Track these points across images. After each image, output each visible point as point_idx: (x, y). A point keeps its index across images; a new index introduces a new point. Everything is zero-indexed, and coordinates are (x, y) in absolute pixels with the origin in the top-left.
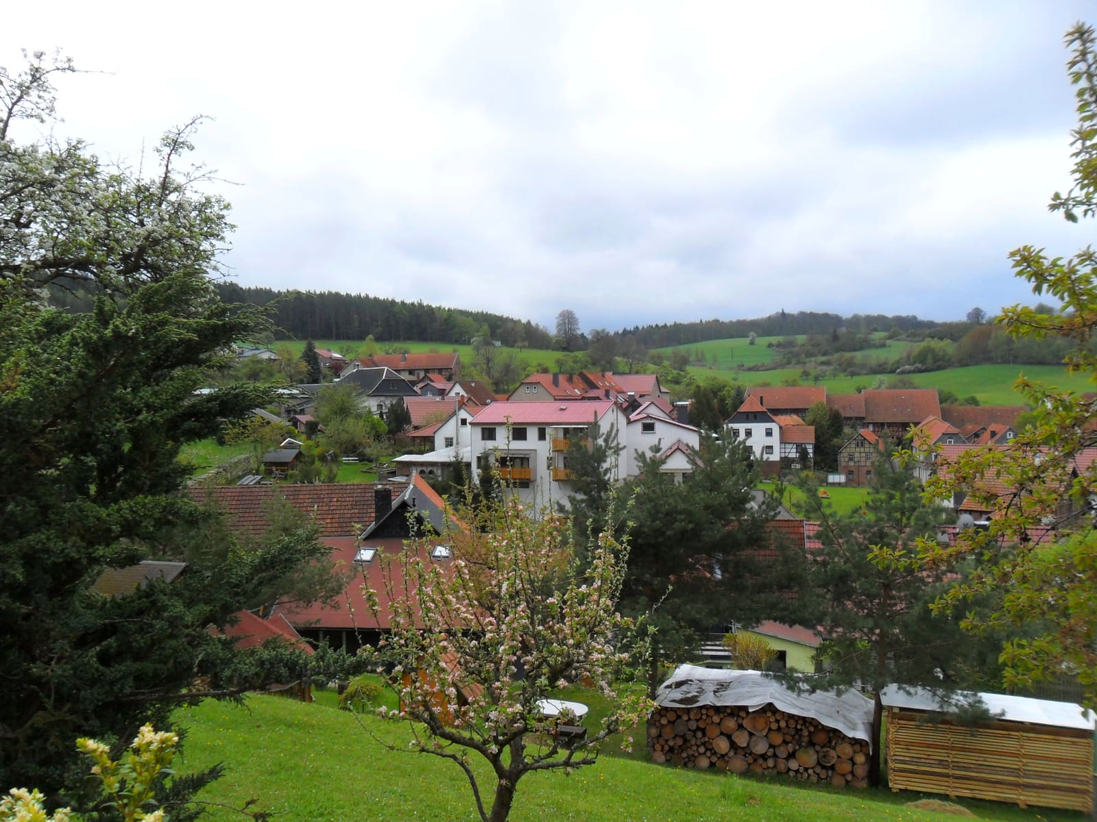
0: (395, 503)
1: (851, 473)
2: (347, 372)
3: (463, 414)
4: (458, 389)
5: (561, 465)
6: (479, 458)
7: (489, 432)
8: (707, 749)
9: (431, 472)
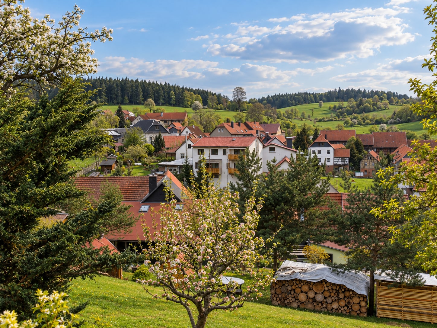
0: (158, 184)
1: (366, 171)
2: (136, 122)
3: (189, 142)
4: (187, 130)
5: (233, 167)
6: (196, 163)
7: (201, 151)
8: (296, 299)
9: (175, 170)
